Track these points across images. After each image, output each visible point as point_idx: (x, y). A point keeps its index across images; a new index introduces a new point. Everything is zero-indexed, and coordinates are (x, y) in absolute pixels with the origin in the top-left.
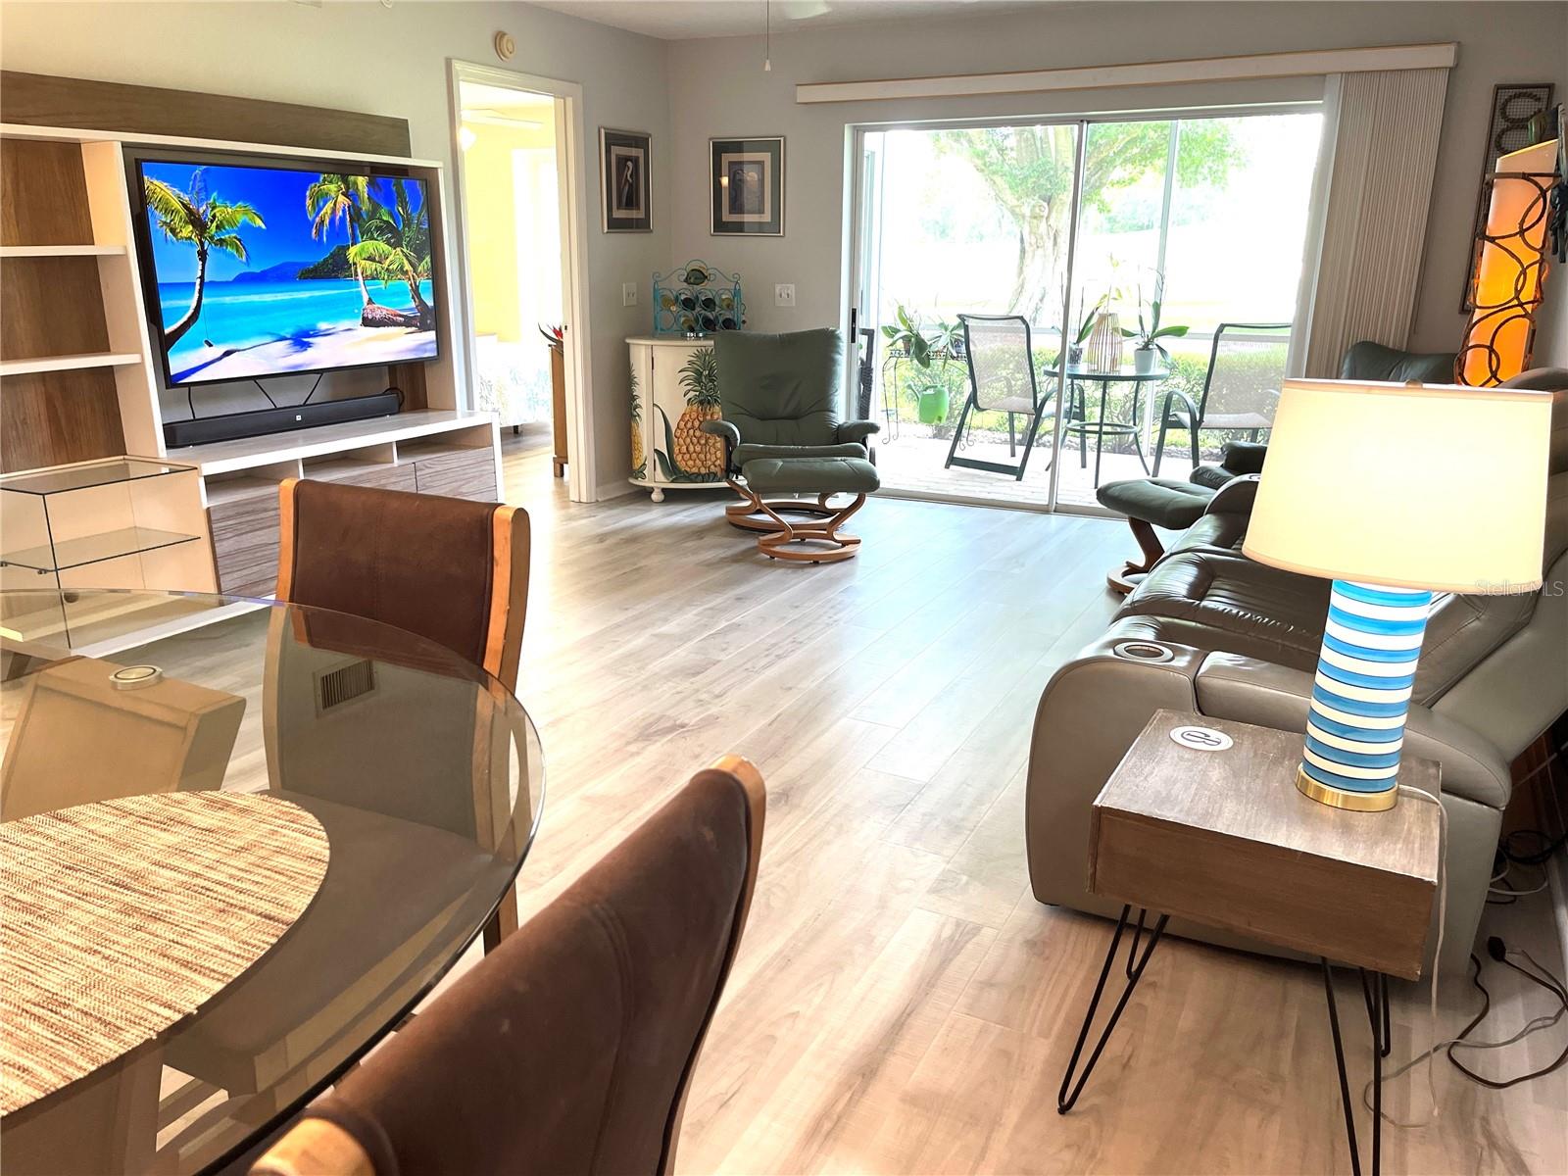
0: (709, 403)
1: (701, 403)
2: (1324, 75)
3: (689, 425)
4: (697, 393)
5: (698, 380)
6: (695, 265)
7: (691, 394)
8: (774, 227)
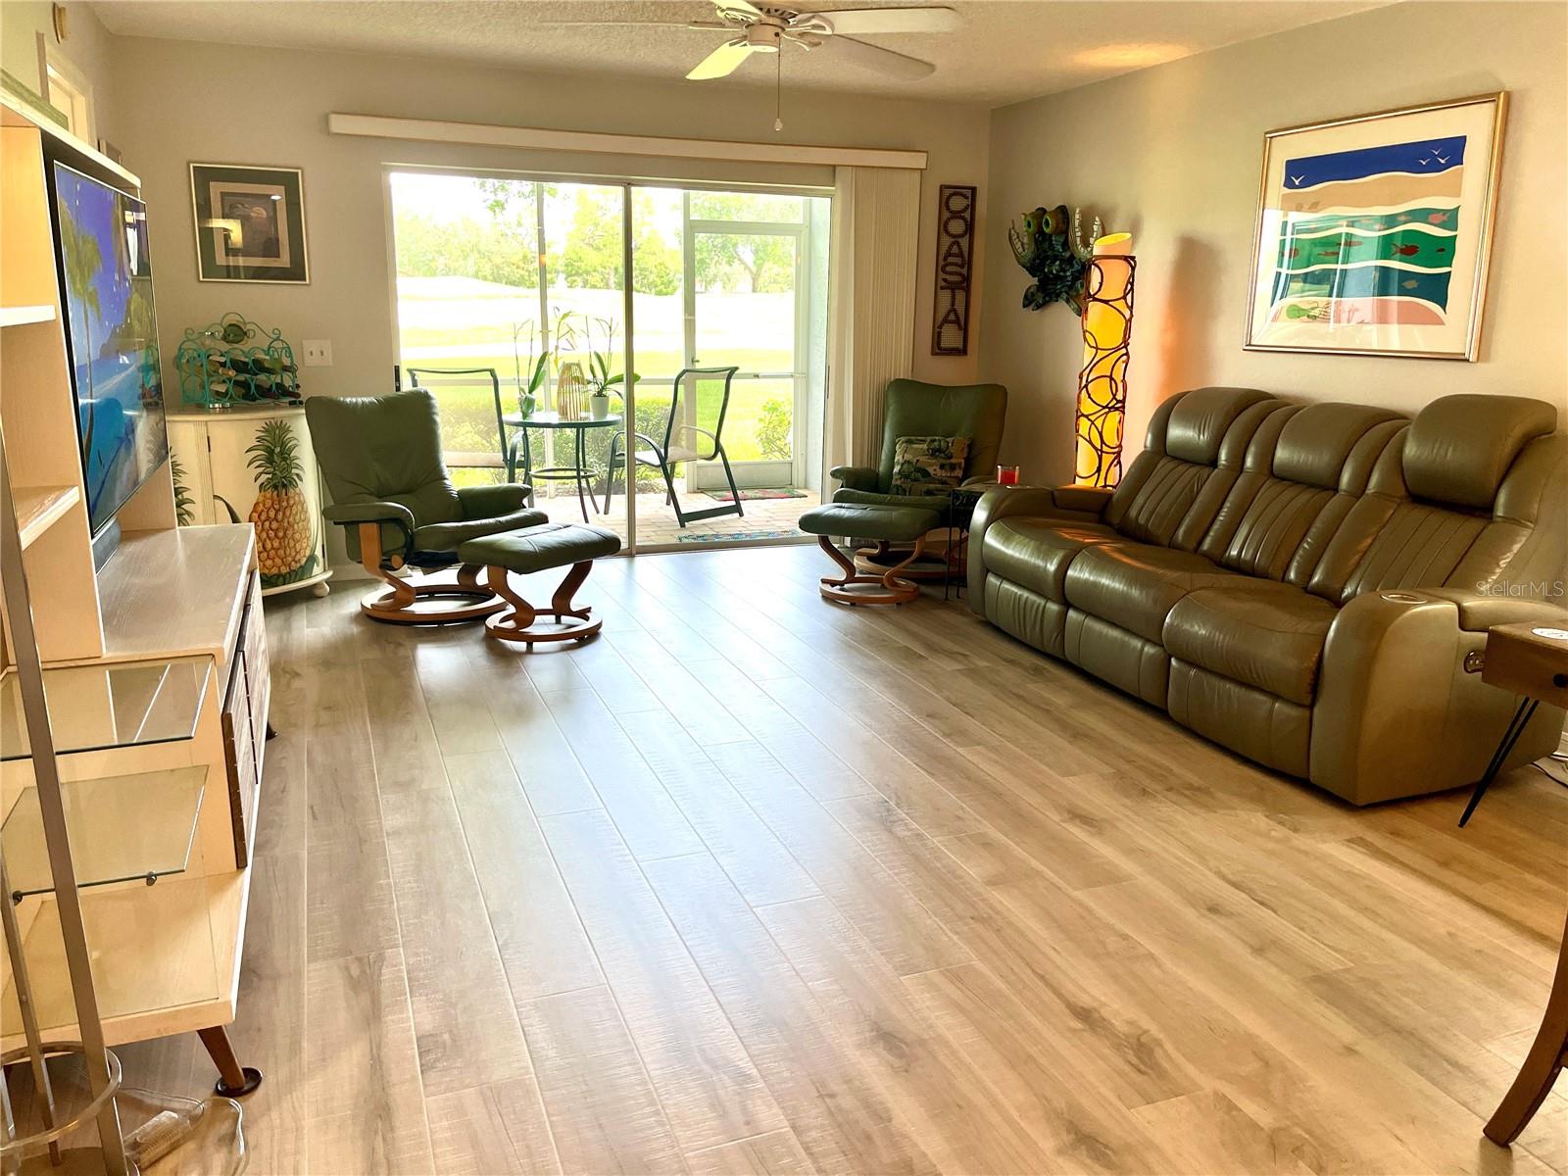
0: (284, 486)
1: (275, 487)
2: (834, 166)
3: (263, 517)
4: (270, 476)
6: (233, 319)
7: (264, 477)
8: (296, 273)
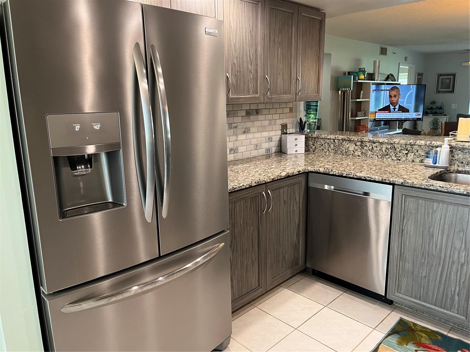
0: (436, 129)
1: (434, 129)
3: (430, 134)
5: (433, 124)
6: (433, 100)
7: (432, 127)
8: (452, 91)
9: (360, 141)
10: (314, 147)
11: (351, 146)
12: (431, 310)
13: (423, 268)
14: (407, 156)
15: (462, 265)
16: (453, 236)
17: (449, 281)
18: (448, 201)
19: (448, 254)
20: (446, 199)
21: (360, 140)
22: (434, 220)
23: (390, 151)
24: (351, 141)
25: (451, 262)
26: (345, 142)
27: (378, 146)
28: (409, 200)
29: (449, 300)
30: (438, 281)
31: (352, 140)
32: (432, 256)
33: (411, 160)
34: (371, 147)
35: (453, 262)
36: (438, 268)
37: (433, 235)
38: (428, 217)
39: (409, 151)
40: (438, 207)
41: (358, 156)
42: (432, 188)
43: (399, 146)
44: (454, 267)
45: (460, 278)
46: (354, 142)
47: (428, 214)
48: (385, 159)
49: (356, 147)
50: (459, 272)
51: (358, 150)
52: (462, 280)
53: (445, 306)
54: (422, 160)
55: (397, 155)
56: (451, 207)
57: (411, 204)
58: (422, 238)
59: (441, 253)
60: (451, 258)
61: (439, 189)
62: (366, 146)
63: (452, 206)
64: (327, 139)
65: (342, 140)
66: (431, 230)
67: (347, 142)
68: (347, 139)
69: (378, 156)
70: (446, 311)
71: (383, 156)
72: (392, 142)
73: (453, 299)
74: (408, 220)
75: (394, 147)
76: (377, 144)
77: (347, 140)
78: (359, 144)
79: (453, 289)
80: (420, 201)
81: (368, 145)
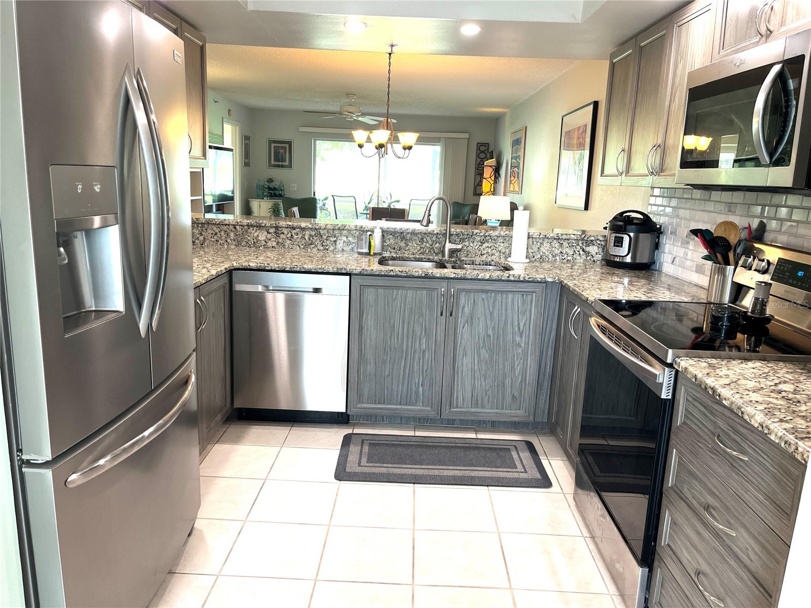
2: (440, 138)
6: (270, 177)
9: (274, 227)
10: (201, 238)
11: (261, 234)
12: (397, 411)
13: (386, 365)
14: (336, 244)
15: (424, 351)
16: (414, 323)
17: (412, 373)
18: (407, 285)
19: (410, 344)
20: (406, 284)
21: (274, 225)
22: (394, 309)
23: (315, 238)
24: (260, 226)
25: (413, 352)
26: (252, 229)
27: (299, 233)
28: (367, 290)
29: (413, 394)
30: (401, 376)
31: (263, 225)
32: (395, 350)
33: (340, 249)
34: (289, 235)
35: (415, 351)
36: (401, 361)
37: (394, 327)
38: (388, 306)
39: (337, 238)
40: (397, 294)
41: (273, 247)
42: (392, 273)
43: (325, 231)
44: (417, 357)
45: (423, 367)
46: (265, 229)
47: (388, 302)
48: (309, 250)
49: (269, 236)
50: (421, 361)
51: (272, 239)
52: (425, 369)
53: (410, 402)
54: (353, 248)
55: (323, 244)
56: (410, 293)
57: (370, 295)
58: (383, 332)
59: (403, 343)
60: (413, 347)
61: (399, 274)
62: (283, 233)
63: (411, 291)
64: (222, 225)
65: (248, 225)
66: (392, 321)
67: (255, 228)
68: (255, 224)
69: (299, 246)
70: (412, 407)
71: (307, 246)
72: (317, 227)
73: (417, 393)
74: (367, 314)
75: (320, 234)
76: (298, 230)
77: (254, 226)
78: (272, 230)
79: (417, 381)
80: (380, 291)
81: (286, 232)
